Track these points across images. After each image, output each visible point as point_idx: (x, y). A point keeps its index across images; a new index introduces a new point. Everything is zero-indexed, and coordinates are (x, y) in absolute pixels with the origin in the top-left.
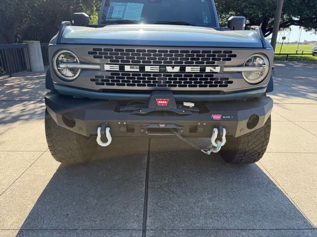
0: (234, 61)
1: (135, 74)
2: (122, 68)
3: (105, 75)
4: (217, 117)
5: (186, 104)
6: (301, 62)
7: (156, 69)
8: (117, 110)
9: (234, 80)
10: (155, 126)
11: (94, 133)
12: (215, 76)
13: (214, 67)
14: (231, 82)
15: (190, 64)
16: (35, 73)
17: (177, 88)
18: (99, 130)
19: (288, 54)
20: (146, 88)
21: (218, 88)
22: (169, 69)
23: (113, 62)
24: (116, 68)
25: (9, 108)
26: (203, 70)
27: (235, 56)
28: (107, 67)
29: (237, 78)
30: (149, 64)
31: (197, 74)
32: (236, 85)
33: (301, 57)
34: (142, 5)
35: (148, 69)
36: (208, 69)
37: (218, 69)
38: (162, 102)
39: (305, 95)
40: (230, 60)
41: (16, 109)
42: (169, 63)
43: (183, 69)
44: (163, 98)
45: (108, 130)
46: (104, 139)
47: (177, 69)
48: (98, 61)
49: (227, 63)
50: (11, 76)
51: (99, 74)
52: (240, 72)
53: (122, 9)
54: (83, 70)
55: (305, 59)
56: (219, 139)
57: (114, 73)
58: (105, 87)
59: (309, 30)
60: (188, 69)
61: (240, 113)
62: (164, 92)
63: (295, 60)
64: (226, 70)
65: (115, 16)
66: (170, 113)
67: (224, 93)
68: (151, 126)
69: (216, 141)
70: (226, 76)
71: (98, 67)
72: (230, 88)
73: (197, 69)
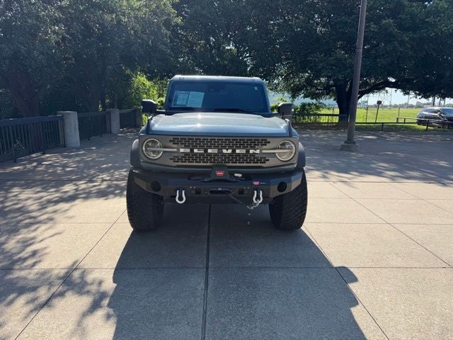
0: (268, 146)
1: (201, 154)
2: (192, 151)
3: (180, 155)
4: (256, 183)
5: (236, 175)
6: (400, 133)
7: (216, 151)
8: (189, 179)
9: (270, 159)
10: (215, 189)
11: (174, 195)
12: (256, 156)
13: (255, 150)
14: (268, 160)
15: (239, 148)
16: (71, 149)
17: (231, 164)
18: (178, 191)
19: (383, 123)
20: (209, 164)
21: (259, 164)
22: (225, 151)
23: (186, 147)
24: (188, 150)
25: (62, 188)
26: (248, 152)
27: (269, 142)
28: (182, 150)
29: (271, 157)
30: (210, 147)
31: (244, 155)
32: (271, 162)
33: (402, 126)
34: (203, 94)
35: (210, 151)
36: (251, 151)
37: (258, 151)
38: (220, 173)
39: (381, 173)
40: (266, 145)
41: (69, 188)
42: (225, 148)
43: (234, 151)
44: (220, 171)
45: (183, 192)
46: (181, 199)
47: (230, 151)
48: (176, 146)
49: (264, 147)
50: (44, 154)
51: (176, 155)
52: (275, 153)
53: (186, 97)
54: (164, 152)
55: (407, 128)
56: (258, 198)
57: (186, 154)
58: (180, 164)
59: (408, 94)
60: (238, 151)
61: (272, 181)
62: (221, 167)
63: (392, 131)
64: (264, 151)
65: (180, 102)
66: (225, 181)
67: (264, 168)
68: (212, 189)
69: (256, 199)
70: (264, 156)
71: (175, 150)
72: (267, 164)
73: (244, 151)
